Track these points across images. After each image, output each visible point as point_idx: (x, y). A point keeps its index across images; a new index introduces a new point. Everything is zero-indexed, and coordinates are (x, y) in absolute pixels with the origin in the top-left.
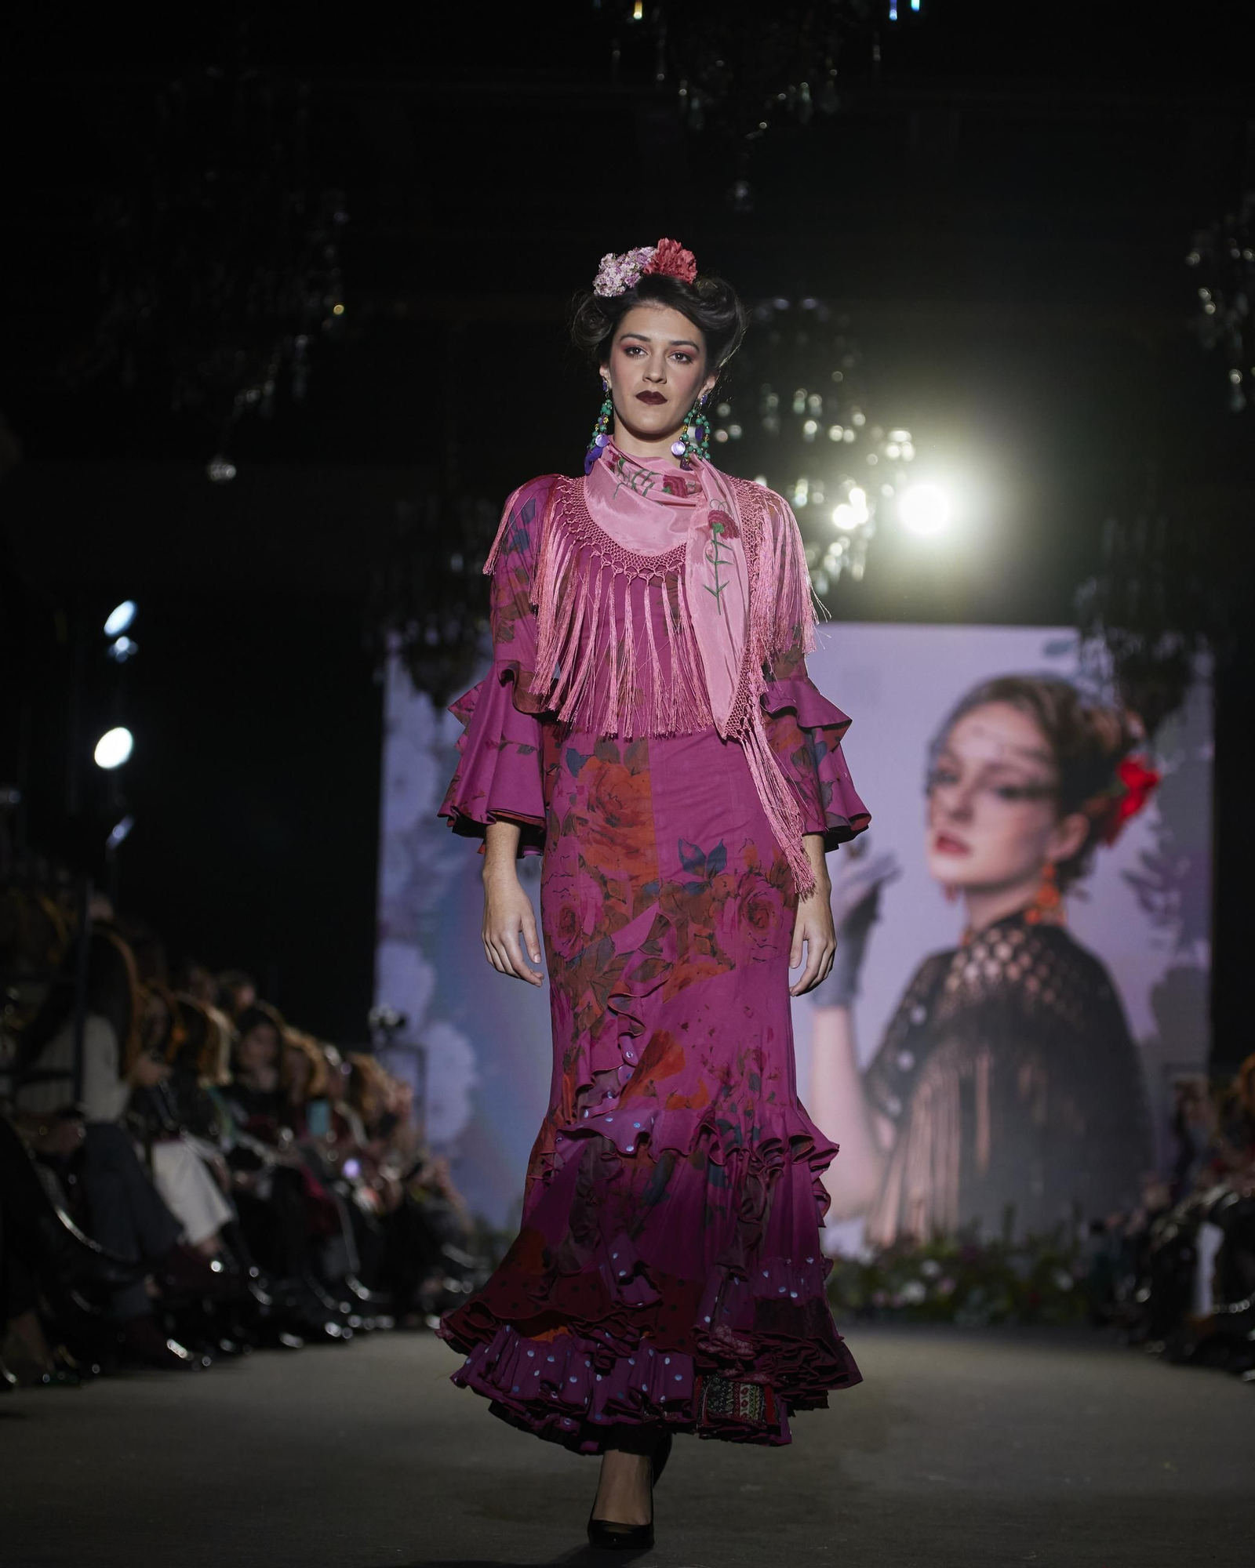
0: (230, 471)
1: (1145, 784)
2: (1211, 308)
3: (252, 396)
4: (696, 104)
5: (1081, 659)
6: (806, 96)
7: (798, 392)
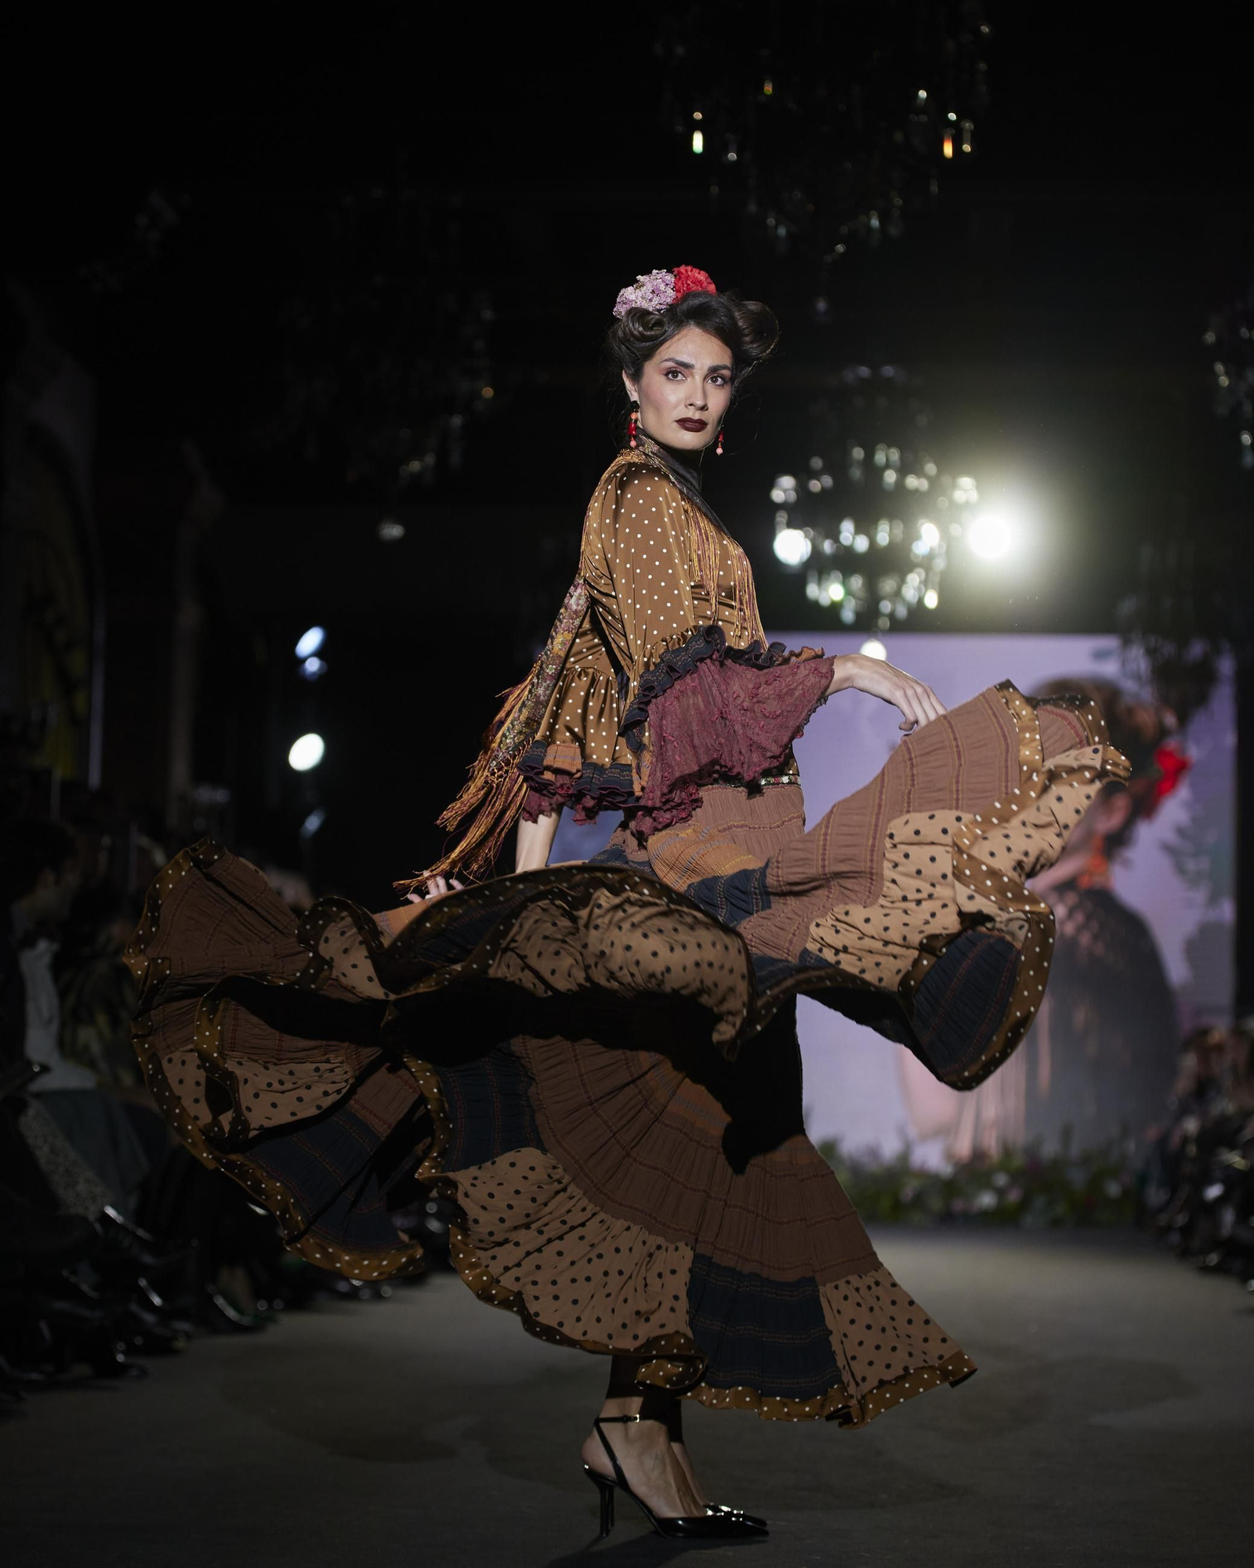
0: (398, 531)
1: (1177, 769)
2: (1224, 381)
3: (415, 466)
4: (782, 231)
5: (1123, 664)
6: (875, 223)
7: (878, 446)
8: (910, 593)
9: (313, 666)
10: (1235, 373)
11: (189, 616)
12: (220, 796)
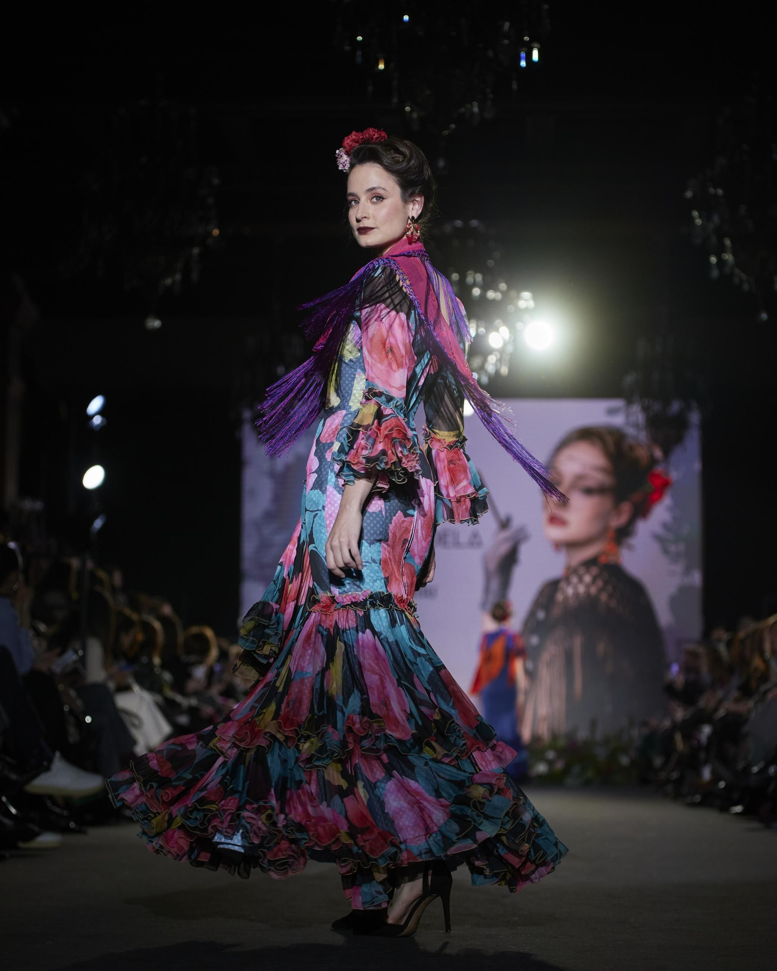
0: (156, 324)
1: (662, 486)
2: (698, 222)
3: (169, 281)
4: (415, 115)
5: (627, 417)
6: (476, 110)
7: (469, 272)
8: (490, 368)
9: (97, 420)
10: (706, 218)
11: (16, 388)
12: (38, 505)
